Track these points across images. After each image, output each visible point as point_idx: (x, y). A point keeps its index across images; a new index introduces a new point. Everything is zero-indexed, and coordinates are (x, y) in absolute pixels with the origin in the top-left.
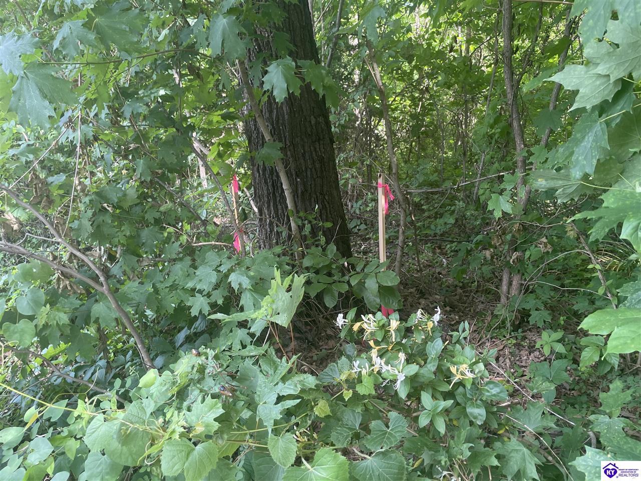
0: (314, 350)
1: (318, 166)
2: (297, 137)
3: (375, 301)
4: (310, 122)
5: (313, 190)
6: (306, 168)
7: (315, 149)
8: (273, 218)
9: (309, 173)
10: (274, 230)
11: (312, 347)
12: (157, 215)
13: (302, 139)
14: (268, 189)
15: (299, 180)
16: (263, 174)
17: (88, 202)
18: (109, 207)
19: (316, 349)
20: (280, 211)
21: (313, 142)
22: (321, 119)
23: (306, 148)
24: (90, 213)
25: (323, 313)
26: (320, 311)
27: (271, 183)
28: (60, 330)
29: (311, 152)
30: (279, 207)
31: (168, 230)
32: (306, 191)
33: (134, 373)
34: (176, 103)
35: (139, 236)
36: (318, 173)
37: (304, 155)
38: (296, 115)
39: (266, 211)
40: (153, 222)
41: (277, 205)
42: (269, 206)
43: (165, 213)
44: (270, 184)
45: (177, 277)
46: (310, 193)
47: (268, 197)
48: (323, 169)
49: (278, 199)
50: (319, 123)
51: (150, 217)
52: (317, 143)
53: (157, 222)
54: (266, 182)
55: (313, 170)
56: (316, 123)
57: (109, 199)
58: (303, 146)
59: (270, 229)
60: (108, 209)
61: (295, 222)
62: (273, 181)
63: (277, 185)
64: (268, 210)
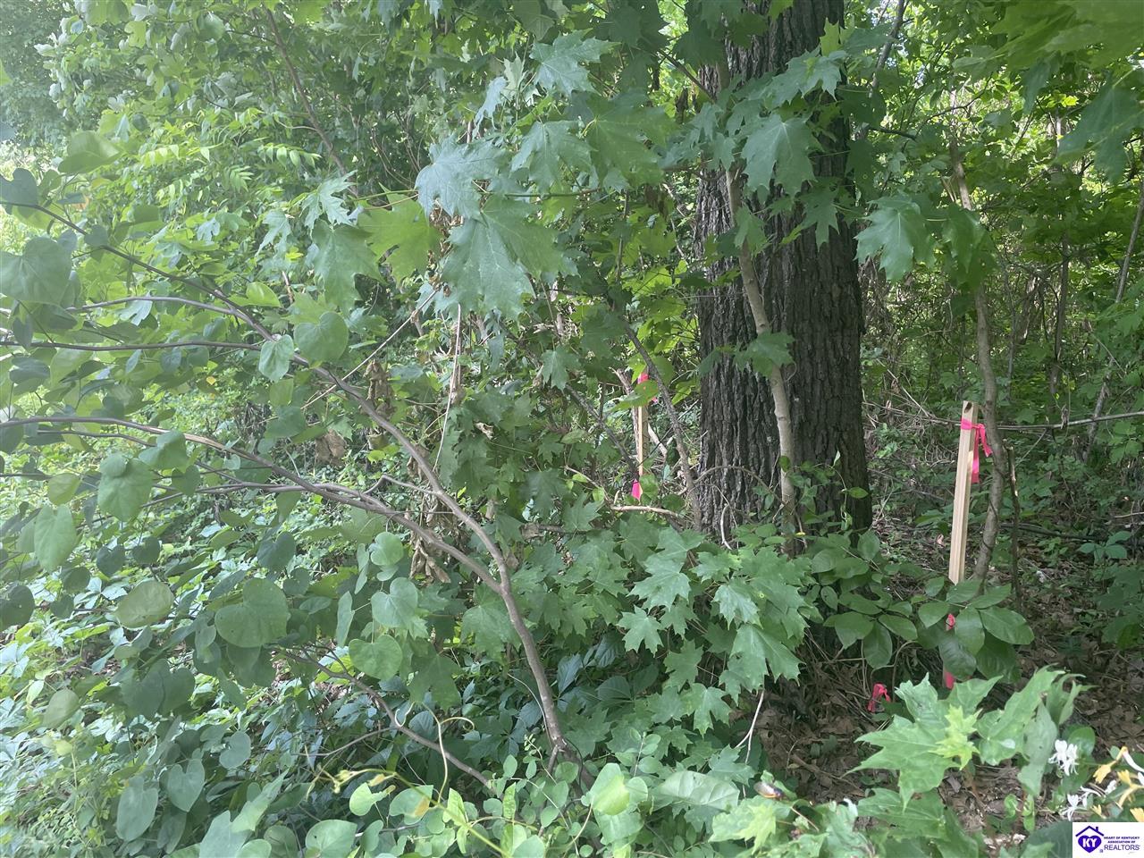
0: (809, 733)
1: (835, 376)
2: (803, 320)
3: (963, 660)
4: (831, 294)
5: (822, 420)
6: (813, 379)
7: (834, 344)
8: (737, 464)
9: (818, 389)
10: (735, 488)
11: (805, 726)
12: (559, 449)
13: (811, 325)
14: (733, 411)
15: (797, 400)
16: (727, 384)
17: (454, 418)
18: (486, 429)
19: (813, 731)
20: (752, 454)
21: (831, 331)
22: (849, 290)
23: (819, 343)
24: (455, 436)
25: (822, 660)
26: (818, 655)
27: (740, 401)
28: (413, 649)
29: (826, 350)
30: (752, 446)
31: (575, 478)
32: (809, 421)
33: (532, 748)
34: (614, 253)
35: (526, 484)
36: (836, 390)
37: (811, 355)
38: (807, 281)
39: (724, 452)
40: (550, 461)
41: (747, 443)
42: (730, 444)
43: (570, 446)
44: (738, 403)
45: (591, 568)
46: (815, 427)
47: (731, 427)
48: (845, 383)
49: (751, 431)
50: (847, 296)
51: (545, 451)
52: (839, 333)
53: (557, 461)
54: (731, 399)
55: (827, 383)
56: (840, 296)
57: (487, 416)
58: (812, 337)
59: (728, 485)
60: (485, 432)
61: (791, 480)
62: (745, 397)
63: (751, 406)
64: (728, 450)
